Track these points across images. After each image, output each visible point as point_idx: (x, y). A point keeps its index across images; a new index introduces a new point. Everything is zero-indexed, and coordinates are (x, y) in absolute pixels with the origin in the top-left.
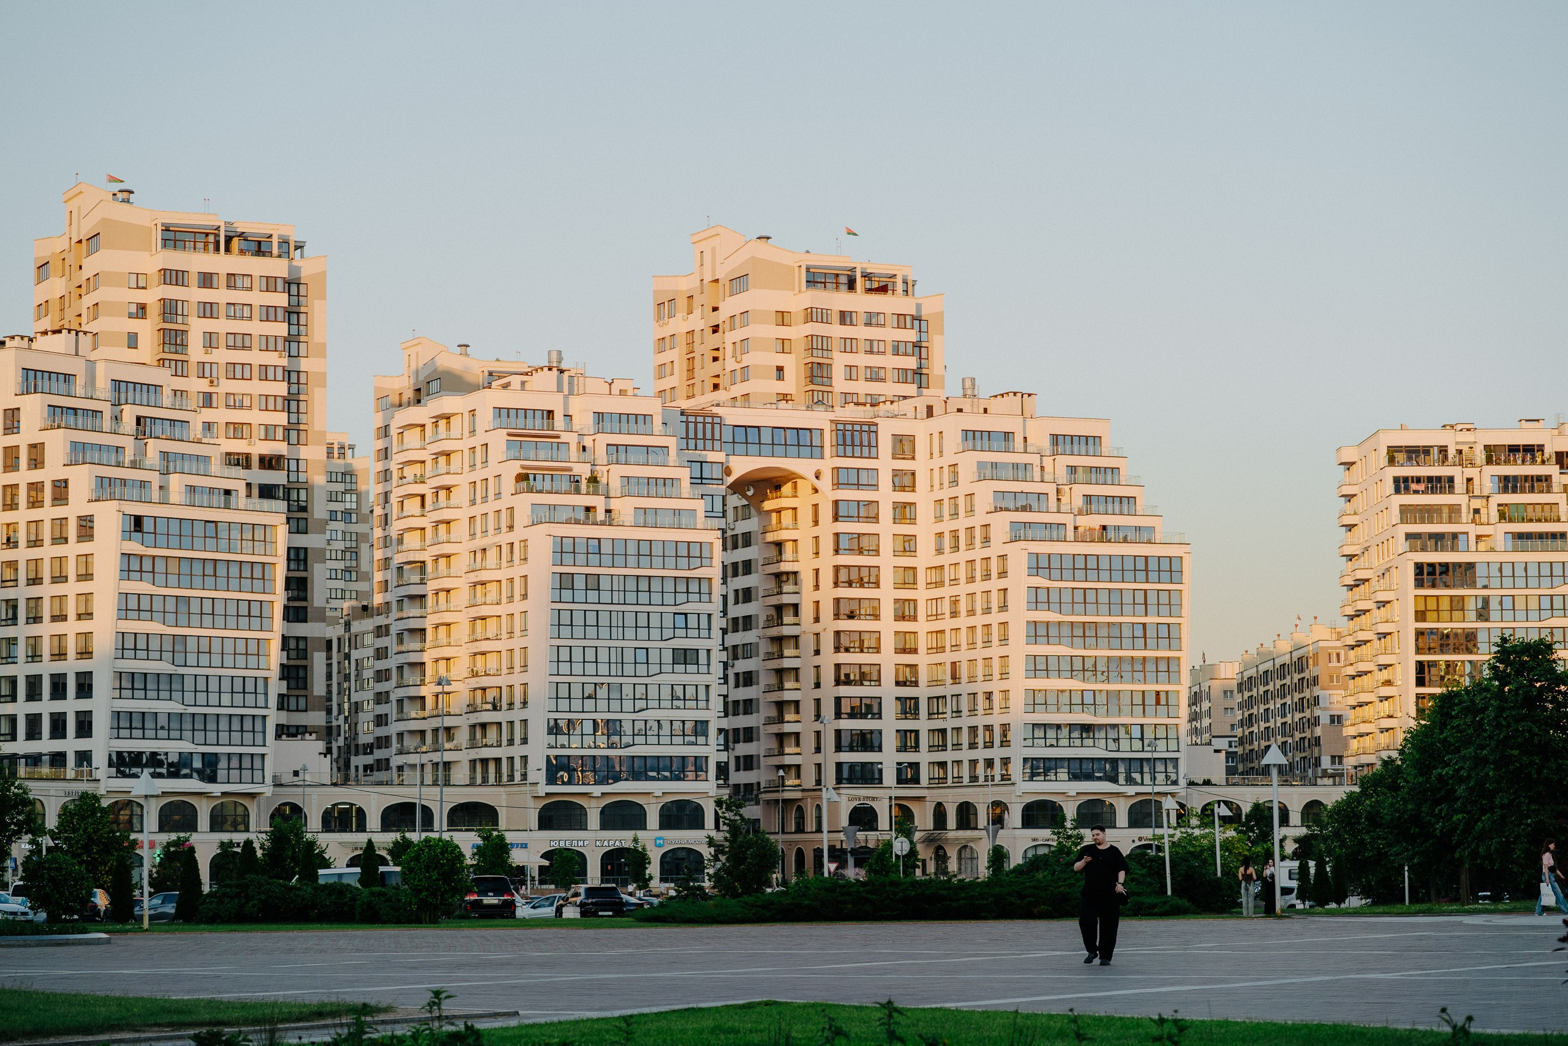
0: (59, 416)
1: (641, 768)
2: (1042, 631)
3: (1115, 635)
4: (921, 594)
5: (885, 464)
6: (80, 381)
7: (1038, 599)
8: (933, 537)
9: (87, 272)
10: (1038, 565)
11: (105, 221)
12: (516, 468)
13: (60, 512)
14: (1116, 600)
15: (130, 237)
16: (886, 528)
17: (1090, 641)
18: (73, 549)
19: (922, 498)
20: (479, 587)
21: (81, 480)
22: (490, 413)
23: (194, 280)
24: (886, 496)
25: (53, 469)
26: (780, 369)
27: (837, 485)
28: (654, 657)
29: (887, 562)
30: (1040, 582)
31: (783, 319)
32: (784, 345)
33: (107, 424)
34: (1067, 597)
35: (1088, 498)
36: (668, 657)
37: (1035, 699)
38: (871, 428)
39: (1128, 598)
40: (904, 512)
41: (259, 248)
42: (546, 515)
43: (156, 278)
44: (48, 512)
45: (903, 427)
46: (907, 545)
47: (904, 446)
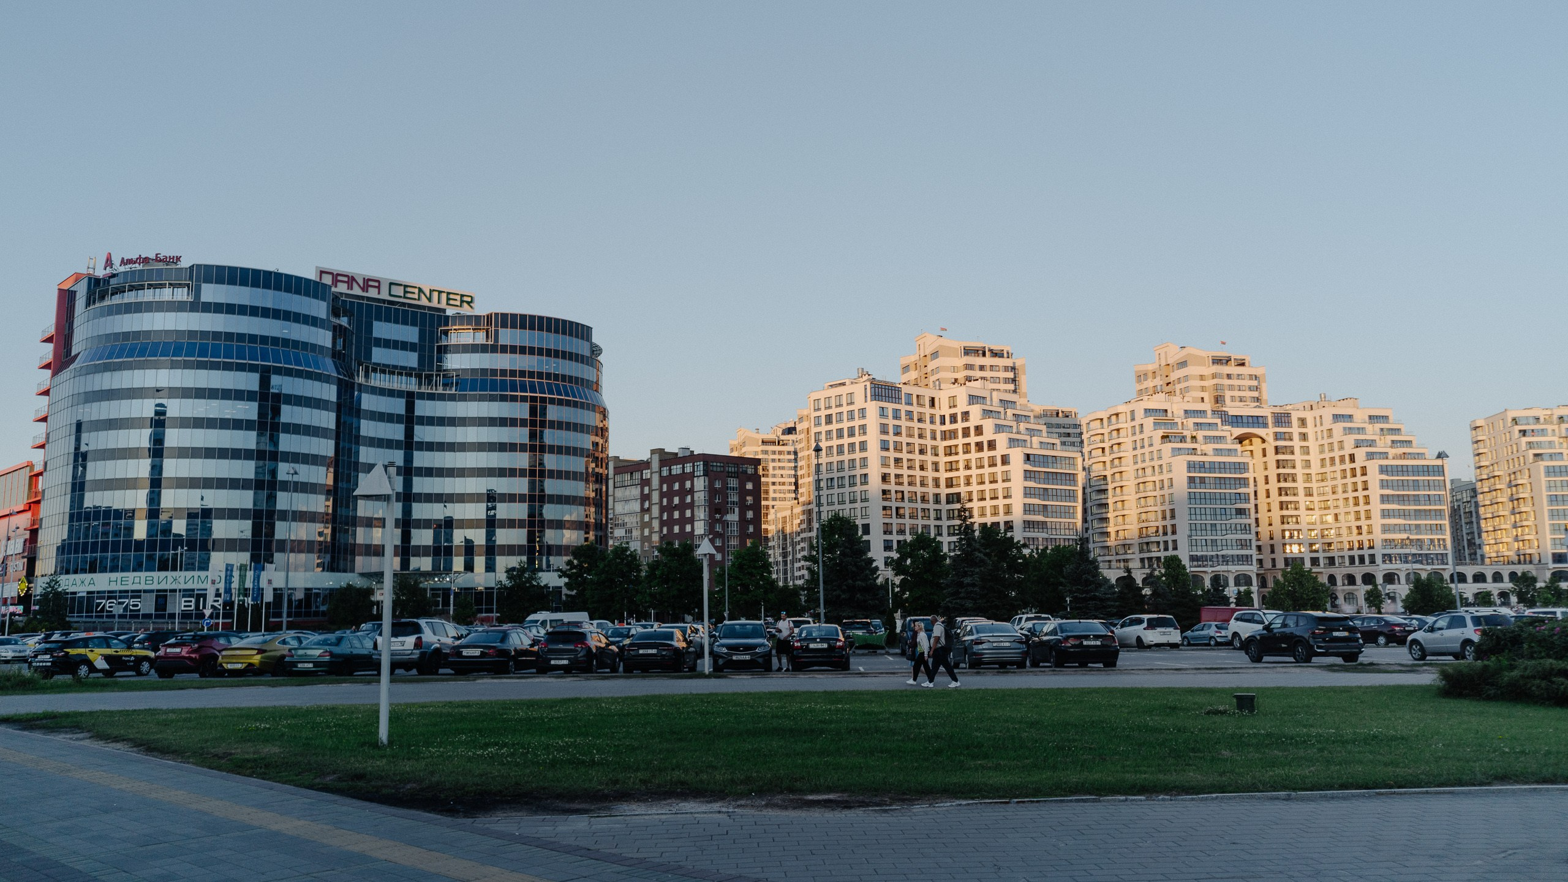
0: (987, 413)
1: (1225, 560)
2: (1385, 499)
3: (1416, 499)
4: (1314, 485)
5: (1295, 430)
6: (988, 399)
7: (1384, 484)
8: (1319, 461)
9: (929, 369)
10: (1383, 470)
11: (941, 346)
12: (1160, 433)
13: (992, 453)
14: (1416, 485)
15: (950, 352)
16: (1298, 457)
17: (1406, 502)
18: (999, 469)
19: (1311, 443)
20: (1141, 485)
21: (1002, 440)
22: (1143, 412)
23: (977, 368)
24: (1296, 443)
25: (988, 435)
26: (1202, 398)
27: (1276, 439)
28: (1228, 512)
29: (1299, 471)
30: (1384, 477)
31: (1202, 378)
32: (1203, 389)
33: (1002, 416)
34: (1395, 484)
35: (1393, 442)
36: (1234, 512)
37: (1386, 529)
38: (1288, 415)
39: (1421, 484)
40: (1306, 450)
41: (995, 354)
42: (1177, 452)
43: (962, 368)
44: (986, 454)
45: (1302, 415)
46: (1307, 464)
47: (1303, 422)
